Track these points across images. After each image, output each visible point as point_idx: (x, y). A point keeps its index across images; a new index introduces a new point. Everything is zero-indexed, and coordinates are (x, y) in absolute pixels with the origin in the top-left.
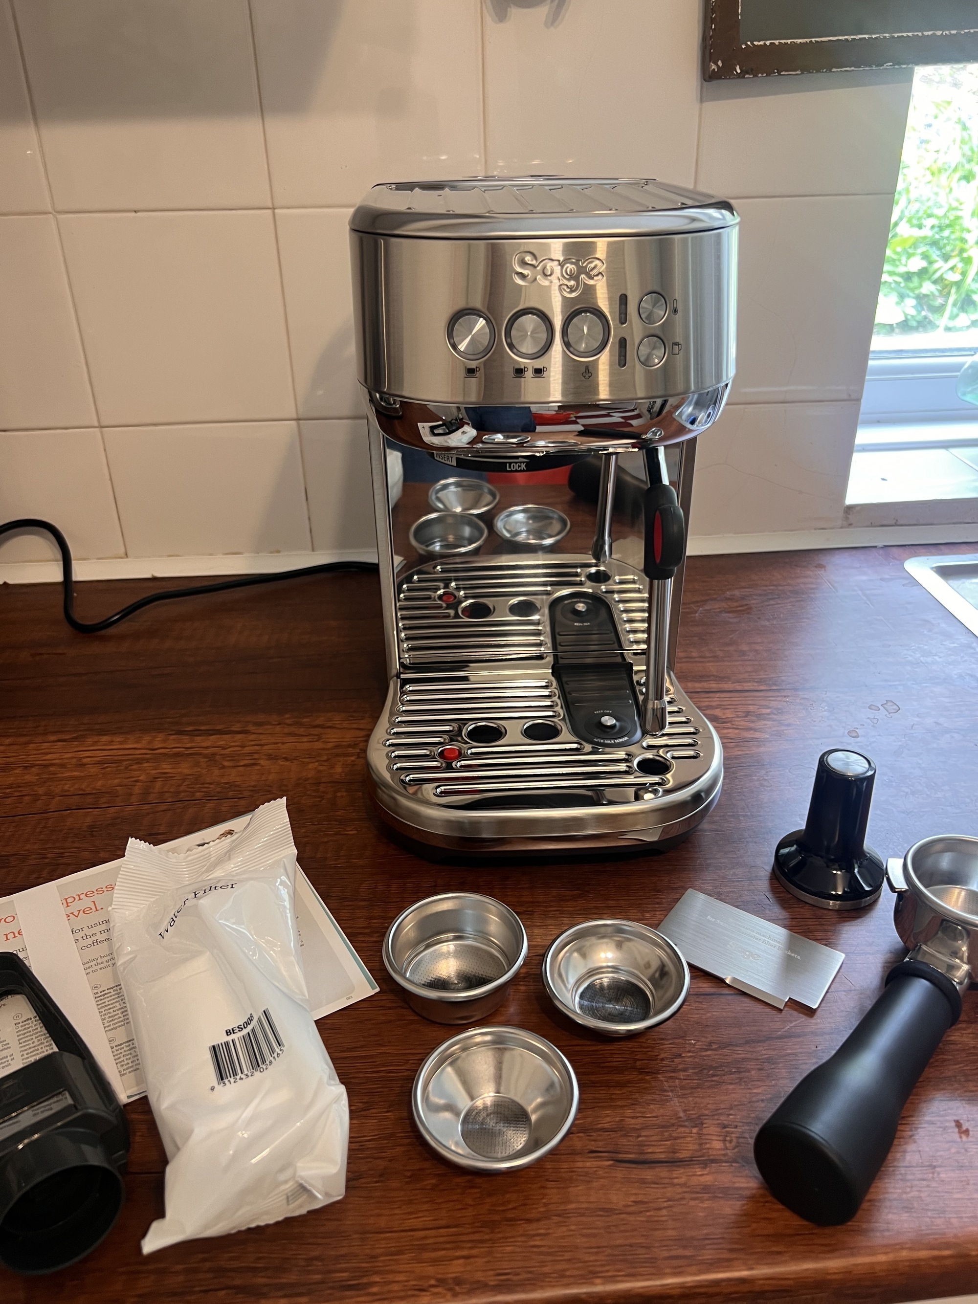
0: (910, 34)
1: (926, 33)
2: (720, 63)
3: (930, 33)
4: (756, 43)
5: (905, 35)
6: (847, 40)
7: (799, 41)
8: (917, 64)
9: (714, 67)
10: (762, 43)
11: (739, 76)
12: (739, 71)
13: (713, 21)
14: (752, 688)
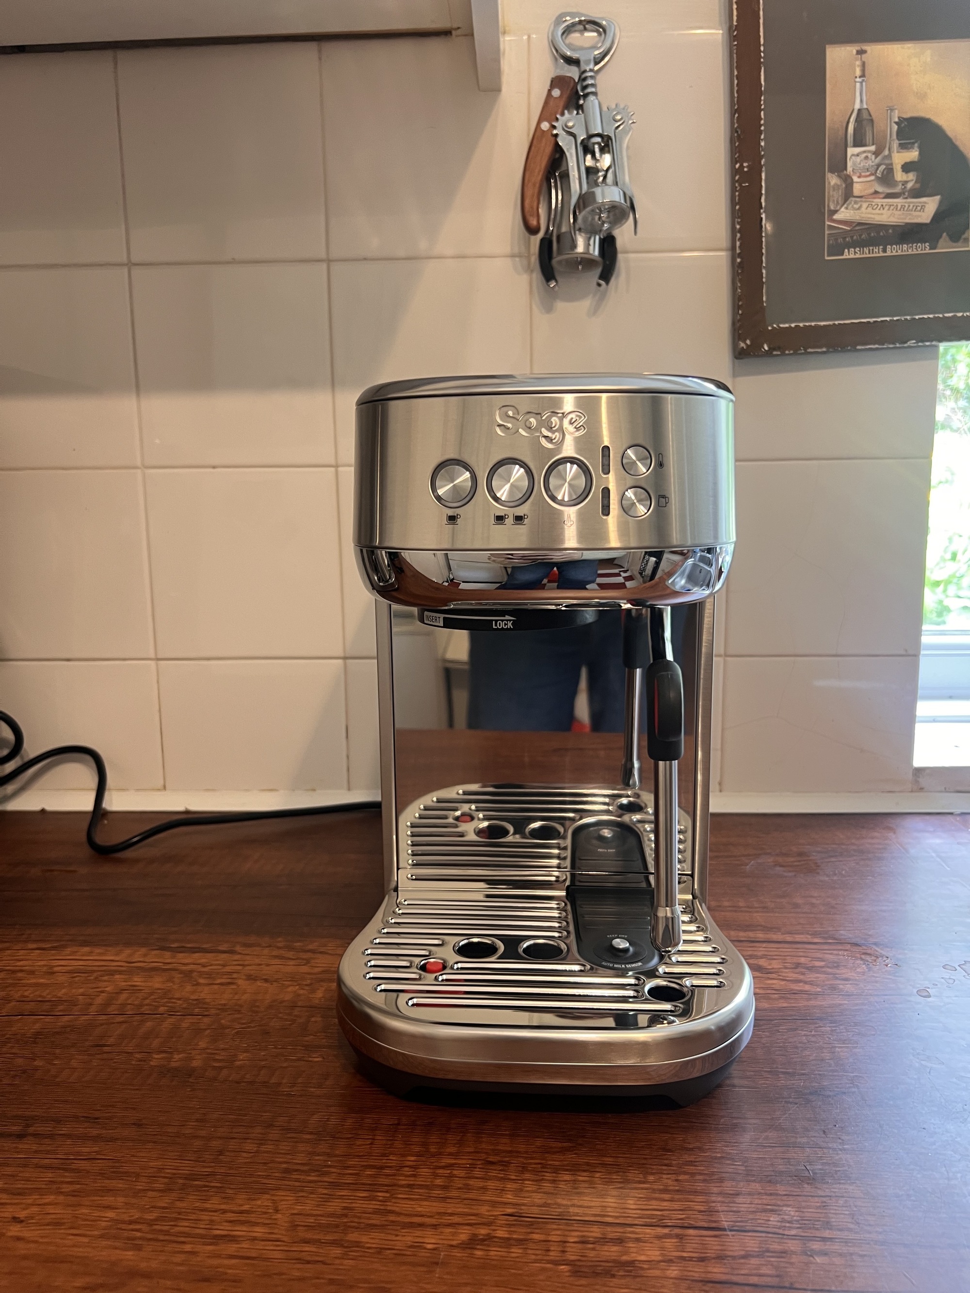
0: (931, 316)
1: (947, 315)
2: (748, 342)
3: (950, 315)
4: (781, 326)
5: (925, 316)
6: (869, 322)
7: (822, 324)
8: (940, 341)
9: (742, 345)
10: (787, 325)
11: (769, 354)
12: (766, 348)
13: (739, 307)
14: (805, 940)
